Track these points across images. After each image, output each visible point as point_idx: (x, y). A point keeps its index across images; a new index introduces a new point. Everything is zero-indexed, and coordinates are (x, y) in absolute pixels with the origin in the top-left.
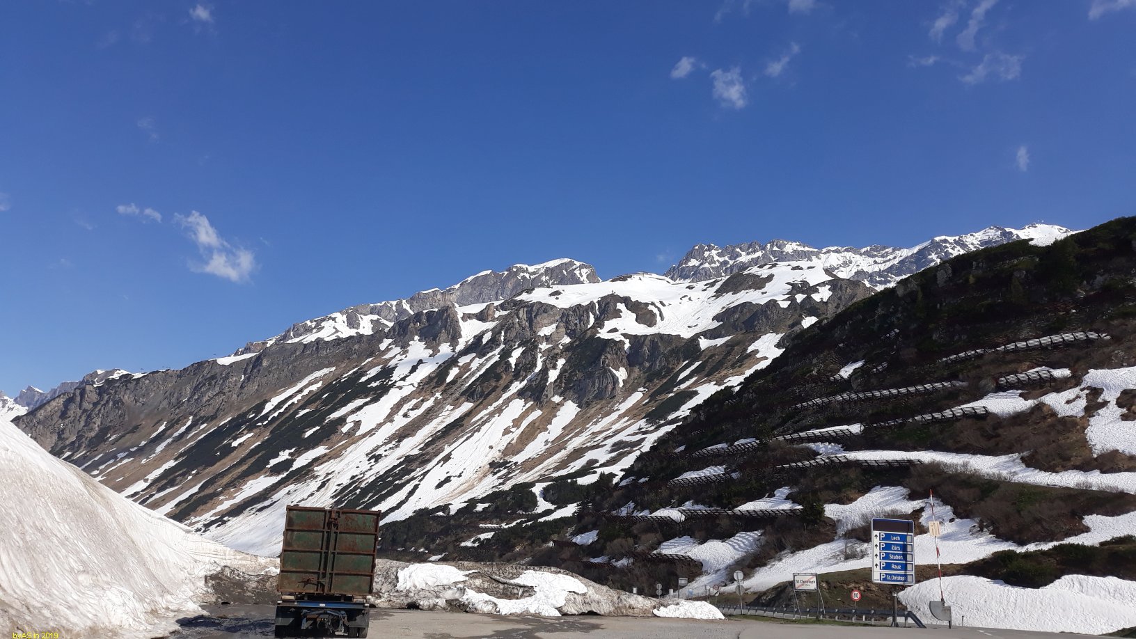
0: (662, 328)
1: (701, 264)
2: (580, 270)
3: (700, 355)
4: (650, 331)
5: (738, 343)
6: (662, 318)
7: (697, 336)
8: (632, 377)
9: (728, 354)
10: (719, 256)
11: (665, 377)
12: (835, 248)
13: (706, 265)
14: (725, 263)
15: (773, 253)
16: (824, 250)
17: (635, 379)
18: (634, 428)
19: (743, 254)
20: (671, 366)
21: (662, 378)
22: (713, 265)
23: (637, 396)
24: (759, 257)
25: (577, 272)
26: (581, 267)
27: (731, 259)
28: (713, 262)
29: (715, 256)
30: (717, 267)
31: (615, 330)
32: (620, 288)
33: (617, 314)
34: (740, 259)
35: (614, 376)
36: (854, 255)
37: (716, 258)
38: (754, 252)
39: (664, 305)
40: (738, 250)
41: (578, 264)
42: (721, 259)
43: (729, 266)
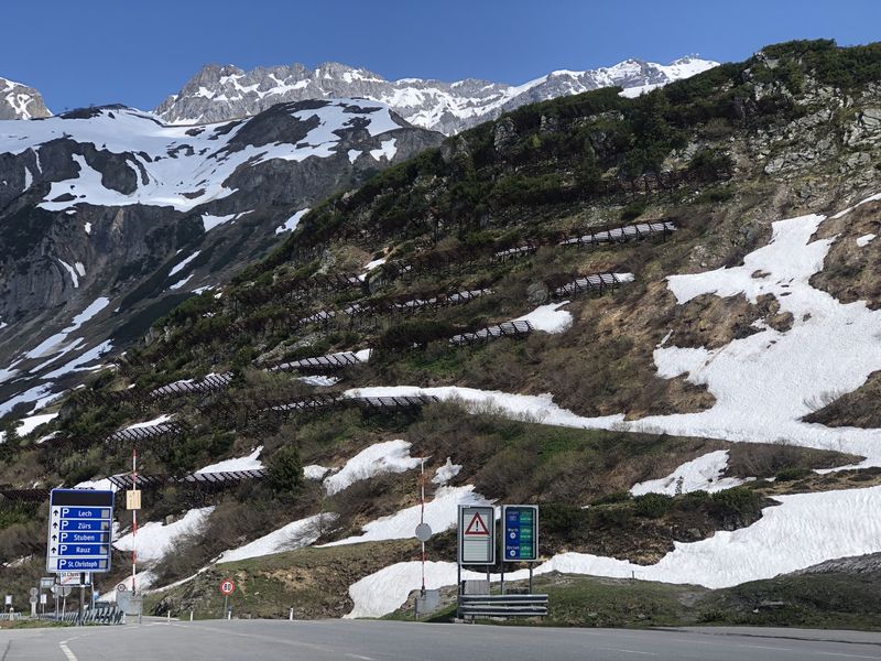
0: (145, 196)
1: (216, 96)
2: (15, 96)
3: (203, 240)
4: (124, 201)
5: (260, 222)
6: (146, 182)
7: (200, 210)
8: (94, 273)
9: (245, 238)
10: (242, 84)
11: (146, 272)
12: (414, 80)
13: (223, 98)
14: (253, 95)
15: (324, 82)
16: (398, 82)
17: (99, 275)
18: (93, 354)
19: (280, 82)
20: (156, 256)
21: (143, 274)
22: (233, 98)
23: (101, 303)
24: (302, 89)
25: (10, 99)
26: (17, 91)
27: (260, 89)
28: (233, 92)
29: (236, 83)
30: (238, 102)
31: (68, 197)
32: (80, 131)
33: (73, 172)
34: (275, 91)
35: (63, 271)
36: (439, 92)
37: (238, 87)
38: (296, 80)
39: (149, 160)
40: (272, 76)
41: (11, 85)
42: (246, 90)
43: (257, 100)
